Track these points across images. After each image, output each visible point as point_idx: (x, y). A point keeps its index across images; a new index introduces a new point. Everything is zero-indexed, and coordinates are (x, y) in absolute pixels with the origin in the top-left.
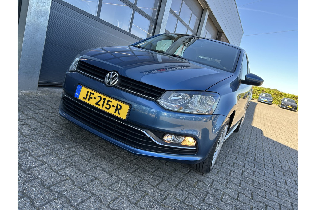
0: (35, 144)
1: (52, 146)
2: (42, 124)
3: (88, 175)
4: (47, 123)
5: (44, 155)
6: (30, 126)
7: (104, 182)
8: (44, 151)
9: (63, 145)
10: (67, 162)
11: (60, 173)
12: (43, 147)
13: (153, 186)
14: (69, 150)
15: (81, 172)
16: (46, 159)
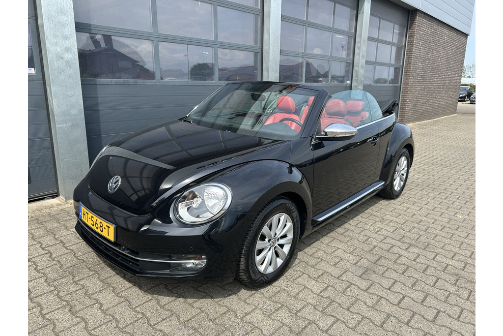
0: (42, 281)
1: (60, 281)
2: (68, 249)
3: (77, 317)
4: (74, 248)
5: (43, 294)
6: (50, 256)
7: (91, 324)
8: (47, 289)
9: (73, 279)
10: (64, 301)
11: (47, 316)
12: (49, 285)
13: (151, 325)
14: (77, 284)
15: (72, 313)
16: (42, 300)
